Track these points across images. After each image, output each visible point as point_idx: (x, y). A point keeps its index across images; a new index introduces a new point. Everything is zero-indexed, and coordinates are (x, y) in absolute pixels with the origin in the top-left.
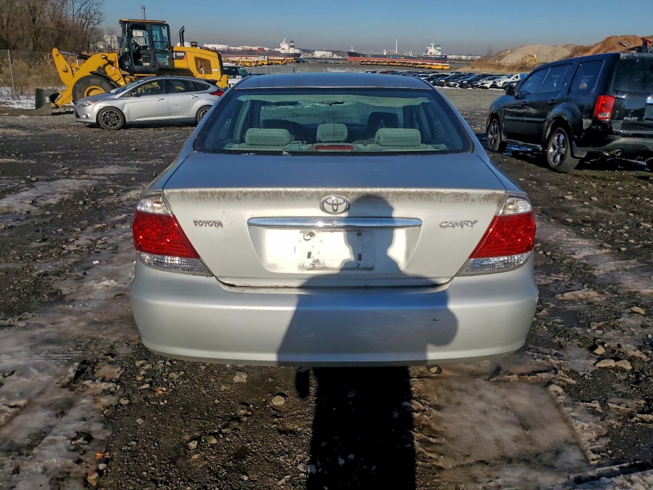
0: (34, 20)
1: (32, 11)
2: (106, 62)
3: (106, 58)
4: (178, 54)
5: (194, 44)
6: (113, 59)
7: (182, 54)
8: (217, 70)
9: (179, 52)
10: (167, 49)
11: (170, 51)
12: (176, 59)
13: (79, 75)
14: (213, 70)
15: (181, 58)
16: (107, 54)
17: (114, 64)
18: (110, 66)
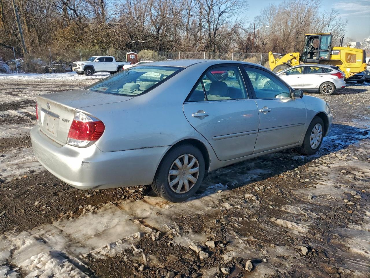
0: (297, 38)
1: (297, 33)
2: (293, 57)
3: (292, 55)
4: (335, 52)
5: (349, 45)
6: (296, 56)
7: (338, 52)
8: (360, 60)
9: (336, 50)
10: (328, 49)
11: (330, 50)
12: (333, 54)
13: (278, 64)
14: (357, 60)
15: (337, 54)
16: (293, 53)
17: (297, 59)
18: (294, 59)
